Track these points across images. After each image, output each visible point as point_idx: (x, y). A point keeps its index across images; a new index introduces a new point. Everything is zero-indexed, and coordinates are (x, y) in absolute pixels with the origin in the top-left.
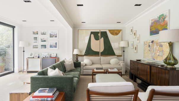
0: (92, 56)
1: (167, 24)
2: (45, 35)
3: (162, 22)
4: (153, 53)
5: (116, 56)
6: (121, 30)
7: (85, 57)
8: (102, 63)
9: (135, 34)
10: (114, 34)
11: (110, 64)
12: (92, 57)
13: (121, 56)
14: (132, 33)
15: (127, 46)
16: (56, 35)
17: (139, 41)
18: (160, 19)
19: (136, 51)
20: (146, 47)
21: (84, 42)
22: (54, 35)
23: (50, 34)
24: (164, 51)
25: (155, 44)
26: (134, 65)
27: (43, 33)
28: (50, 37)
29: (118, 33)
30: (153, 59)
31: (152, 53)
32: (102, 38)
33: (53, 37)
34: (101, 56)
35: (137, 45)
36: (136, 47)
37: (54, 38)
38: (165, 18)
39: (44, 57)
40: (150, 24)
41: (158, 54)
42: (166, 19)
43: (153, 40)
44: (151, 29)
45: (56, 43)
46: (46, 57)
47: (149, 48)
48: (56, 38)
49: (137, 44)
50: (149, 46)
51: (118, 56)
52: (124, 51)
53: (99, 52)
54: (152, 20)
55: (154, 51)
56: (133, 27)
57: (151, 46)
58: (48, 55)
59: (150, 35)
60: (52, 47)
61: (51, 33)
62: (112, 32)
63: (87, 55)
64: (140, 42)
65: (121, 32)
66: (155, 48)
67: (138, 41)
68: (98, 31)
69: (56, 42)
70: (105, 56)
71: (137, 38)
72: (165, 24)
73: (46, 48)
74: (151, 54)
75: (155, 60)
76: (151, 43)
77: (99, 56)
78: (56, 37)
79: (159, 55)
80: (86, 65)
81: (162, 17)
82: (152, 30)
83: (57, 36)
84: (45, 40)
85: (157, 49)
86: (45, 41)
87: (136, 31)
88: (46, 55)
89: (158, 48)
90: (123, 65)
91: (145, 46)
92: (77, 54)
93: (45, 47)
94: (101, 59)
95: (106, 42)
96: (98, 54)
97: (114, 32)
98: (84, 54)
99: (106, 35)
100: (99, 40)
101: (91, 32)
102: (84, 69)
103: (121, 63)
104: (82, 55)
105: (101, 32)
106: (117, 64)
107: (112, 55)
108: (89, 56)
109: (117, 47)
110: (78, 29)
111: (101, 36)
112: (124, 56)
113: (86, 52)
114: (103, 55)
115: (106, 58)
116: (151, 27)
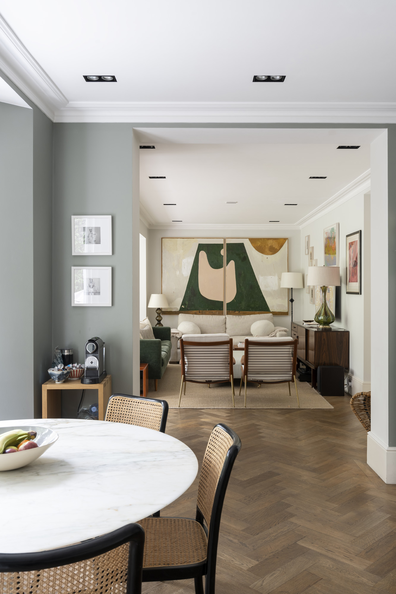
0: (203, 314)
5: (271, 314)
6: (285, 239)
7: (181, 316)
8: (229, 332)
9: (311, 255)
10: (267, 250)
11: (252, 335)
12: (201, 316)
13: (286, 314)
14: (307, 252)
15: (301, 287)
19: (312, 300)
21: (178, 273)
26: (295, 333)
29: (276, 246)
32: (232, 263)
34: (227, 314)
36: (312, 291)
44: (325, 253)
51: (275, 314)
52: (292, 301)
53: (222, 303)
54: (326, 233)
56: (309, 237)
62: (259, 244)
63: (188, 310)
65: (286, 245)
68: (221, 242)
70: (239, 314)
77: (222, 314)
87: (313, 248)
92: (159, 309)
94: (225, 323)
95: (242, 272)
96: (220, 310)
97: (265, 246)
98: (179, 309)
99: (241, 254)
100: (222, 267)
101: (199, 244)
102: (178, 347)
103: (280, 331)
104: (174, 311)
105: (229, 245)
106: (268, 336)
107: (261, 311)
108: (194, 313)
109: (276, 288)
110: (162, 237)
111: (227, 256)
112: (292, 313)
113: (183, 303)
114: (232, 310)
115: (240, 319)
116: (326, 249)
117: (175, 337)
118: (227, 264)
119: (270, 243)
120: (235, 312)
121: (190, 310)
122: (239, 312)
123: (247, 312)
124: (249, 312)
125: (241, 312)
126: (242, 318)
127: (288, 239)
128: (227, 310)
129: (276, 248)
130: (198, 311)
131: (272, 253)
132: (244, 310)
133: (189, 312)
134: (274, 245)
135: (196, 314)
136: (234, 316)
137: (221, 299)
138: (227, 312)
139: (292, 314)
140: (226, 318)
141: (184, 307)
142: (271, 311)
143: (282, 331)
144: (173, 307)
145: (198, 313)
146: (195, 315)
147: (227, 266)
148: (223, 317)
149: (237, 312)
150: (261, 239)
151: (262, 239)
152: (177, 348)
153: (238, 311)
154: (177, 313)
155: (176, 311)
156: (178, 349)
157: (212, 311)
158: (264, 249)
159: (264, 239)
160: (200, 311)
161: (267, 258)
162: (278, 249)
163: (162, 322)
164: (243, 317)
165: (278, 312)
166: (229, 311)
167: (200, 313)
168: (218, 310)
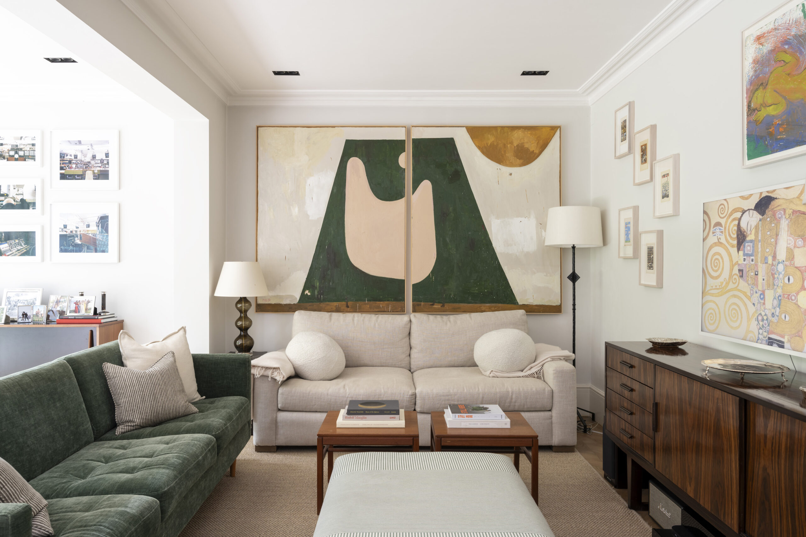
0: (354, 310)
2: (29, 162)
4: (769, 295)
5: (522, 312)
6: (554, 129)
7: (299, 316)
8: (417, 357)
9: (644, 151)
10: (510, 155)
11: (475, 365)
12: (349, 316)
13: (556, 310)
14: (623, 147)
15: (600, 242)
16: (105, 162)
17: (669, 202)
19: (650, 278)
20: (719, 243)
21: (295, 211)
22: (87, 165)
23: (62, 156)
26: (629, 383)
27: (16, 149)
28: (63, 177)
29: (532, 146)
30: (771, 342)
31: (763, 295)
32: (426, 186)
33: (82, 177)
34: (414, 311)
35: (660, 234)
36: (650, 251)
37: (89, 181)
39: (15, 315)
40: (749, 69)
43: (764, 190)
44: (751, 110)
45: (103, 221)
46: (25, 315)
47: (739, 257)
48: (101, 182)
49: (658, 225)
50: (741, 238)
51: (531, 310)
52: (574, 277)
53: (400, 284)
54: (759, 39)
55: (773, 275)
56: (631, 105)
57: (751, 237)
58: (45, 302)
59: (751, 156)
60: (78, 249)
61: (71, 151)
62: (491, 139)
63: (319, 300)
64: (676, 214)
65: (554, 143)
66: (782, 255)
67: (666, 207)
68: (399, 135)
69: (101, 214)
70: (443, 311)
71: (659, 181)
73: (30, 252)
74: (756, 297)
75: (781, 345)
76: (757, 216)
77: (401, 311)
78: (103, 175)
80: (297, 375)
82: (762, 114)
83: (113, 170)
84: (28, 198)
86: (24, 205)
87: (653, 128)
88: (31, 305)
90: (560, 374)
91: (712, 239)
92: (243, 300)
93: (23, 247)
94: (410, 333)
95: (451, 209)
96: (396, 300)
97: (505, 145)
98: (298, 299)
99: (448, 165)
100: (402, 196)
101: (347, 140)
102: (279, 406)
103: (553, 359)
104: (285, 303)
105: (417, 143)
106: (522, 371)
107: (496, 303)
108: (334, 308)
109: (531, 247)
110: (258, 125)
111: (414, 170)
112: (574, 309)
113: (308, 285)
114: (426, 301)
115: (446, 324)
116: (756, 92)
117: (270, 377)
118: (415, 188)
119: (517, 138)
120: (433, 305)
121: (325, 300)
122: (443, 306)
123: (462, 305)
124: (466, 305)
125: (447, 306)
126: (450, 321)
127: (560, 127)
128: (414, 300)
129: (531, 150)
130: (344, 303)
131: (521, 161)
132: (455, 301)
133: (322, 305)
134: (527, 143)
135: (338, 310)
136: (431, 317)
137: (400, 275)
138: (414, 306)
139: (574, 312)
140: (410, 321)
141: (309, 294)
142: (520, 303)
143: (559, 358)
144: (284, 294)
145: (344, 307)
146: (335, 315)
147: (413, 193)
148: (404, 319)
149: (437, 306)
150: (495, 128)
151: (499, 130)
152: (276, 408)
153: (439, 303)
154: (290, 309)
155: (290, 304)
156: (279, 410)
158: (503, 153)
159: (503, 127)
160: (350, 303)
161: (511, 174)
162: (537, 151)
163: (250, 332)
164: (452, 318)
165: (536, 306)
166: (419, 303)
167: (349, 307)
168: (392, 301)
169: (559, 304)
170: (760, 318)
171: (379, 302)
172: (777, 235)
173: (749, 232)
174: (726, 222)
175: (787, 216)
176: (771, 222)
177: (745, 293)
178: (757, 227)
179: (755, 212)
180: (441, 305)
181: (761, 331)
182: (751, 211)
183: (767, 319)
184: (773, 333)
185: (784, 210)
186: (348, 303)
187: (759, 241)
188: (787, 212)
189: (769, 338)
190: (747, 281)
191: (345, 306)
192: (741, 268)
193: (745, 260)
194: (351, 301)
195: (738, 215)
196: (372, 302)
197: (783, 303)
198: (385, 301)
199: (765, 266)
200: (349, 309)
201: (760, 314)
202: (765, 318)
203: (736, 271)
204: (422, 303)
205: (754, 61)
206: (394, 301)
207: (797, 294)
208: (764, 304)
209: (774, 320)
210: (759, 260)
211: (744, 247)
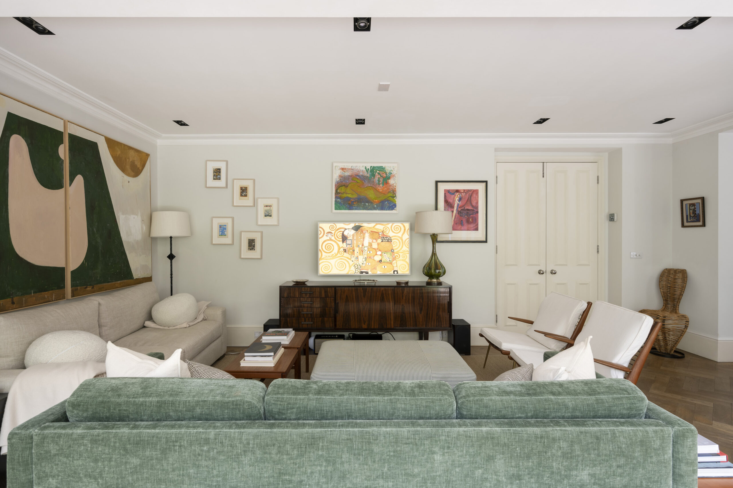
1: (394, 192)
3: (379, 184)
4: (360, 258)
6: (147, 156)
9: (244, 190)
10: (128, 167)
14: (218, 183)
17: (272, 219)
18: (373, 175)
19: (251, 254)
20: (331, 240)
24: (395, 251)
25: (367, 235)
26: (309, 300)
29: (138, 164)
31: (357, 258)
32: (79, 179)
34: (74, 294)
35: (262, 233)
38: (389, 178)
40: (337, 179)
41: (378, 258)
42: (391, 182)
43: (357, 223)
44: (337, 193)
47: (343, 245)
50: (344, 238)
52: (171, 257)
53: (62, 270)
54: (342, 169)
55: (362, 251)
56: (227, 162)
57: (350, 238)
59: (336, 209)
62: (118, 152)
65: (148, 165)
66: (366, 245)
67: (269, 220)
68: (59, 126)
70: (93, 293)
71: (261, 208)
72: (389, 192)
74: (353, 259)
75: (367, 273)
76: (353, 232)
77: (62, 298)
79: (381, 261)
81: (378, 173)
82: (343, 196)
85: (375, 246)
87: (254, 181)
89: (378, 244)
91: (325, 238)
94: (99, 315)
95: (97, 204)
97: (125, 159)
99: (93, 165)
100: (62, 187)
101: (9, 113)
105: (72, 138)
107: (123, 279)
109: (139, 237)
111: (70, 163)
112: (171, 277)
114: (81, 285)
116: (341, 188)
118: (71, 182)
119: (132, 155)
120: (86, 288)
123: (105, 285)
124: (107, 284)
125: (95, 287)
127: (150, 156)
128: (72, 286)
129: (138, 167)
130: (9, 300)
131: (133, 174)
132: (100, 282)
134: (136, 161)
135: (3, 309)
137: (60, 264)
138: (72, 292)
139: (171, 279)
140: (99, 303)
142: (135, 278)
145: (10, 305)
147: (70, 185)
149: (89, 288)
153: (90, 285)
157: (43, 293)
158: (125, 164)
160: (16, 299)
161: (128, 182)
162: (140, 170)
165: (142, 279)
166: (76, 288)
167: (14, 304)
168: (55, 289)
169: (151, 276)
170: (356, 265)
171: (44, 293)
172: (364, 238)
173: (349, 236)
174: (335, 232)
175: (369, 232)
176: (361, 234)
177: (348, 258)
178: (353, 235)
179: (352, 230)
180: (92, 287)
181: (356, 270)
182: (350, 230)
183: (360, 265)
184: (363, 269)
185: (367, 231)
186: (14, 299)
187: (355, 240)
188: (368, 231)
189: (361, 272)
190: (349, 254)
191: (10, 303)
192: (345, 249)
193: (347, 246)
194: (17, 296)
195: (343, 230)
196: (37, 294)
197: (367, 259)
198: (50, 290)
199: (358, 248)
200: (14, 305)
201: (356, 264)
202: (359, 265)
203: (342, 249)
204: (79, 288)
205: (340, 176)
206: (58, 289)
207: (374, 256)
208: (358, 260)
209: (364, 265)
210: (355, 246)
211: (346, 241)
